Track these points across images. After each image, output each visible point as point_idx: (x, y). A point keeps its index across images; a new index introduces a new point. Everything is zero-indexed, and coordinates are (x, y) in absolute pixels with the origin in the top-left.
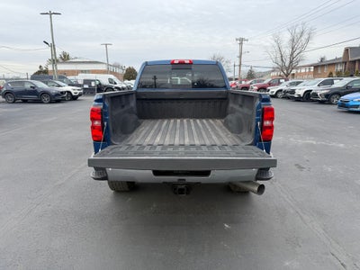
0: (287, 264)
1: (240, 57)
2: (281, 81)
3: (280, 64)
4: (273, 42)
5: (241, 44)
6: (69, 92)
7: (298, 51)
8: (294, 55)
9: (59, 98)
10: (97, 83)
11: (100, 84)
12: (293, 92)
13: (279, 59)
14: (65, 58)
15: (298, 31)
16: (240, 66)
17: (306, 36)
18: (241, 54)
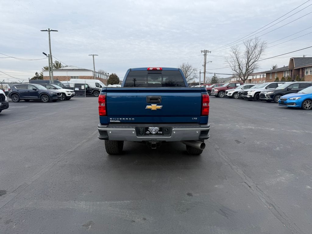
0: (216, 186)
1: (205, 66)
2: (237, 85)
3: (238, 71)
4: (232, 53)
5: (205, 55)
6: (64, 94)
7: (252, 61)
8: (250, 64)
9: (56, 98)
10: (86, 86)
11: (88, 87)
12: (246, 93)
13: (237, 67)
14: (58, 66)
15: (252, 44)
16: (205, 73)
17: (258, 49)
18: (205, 63)
